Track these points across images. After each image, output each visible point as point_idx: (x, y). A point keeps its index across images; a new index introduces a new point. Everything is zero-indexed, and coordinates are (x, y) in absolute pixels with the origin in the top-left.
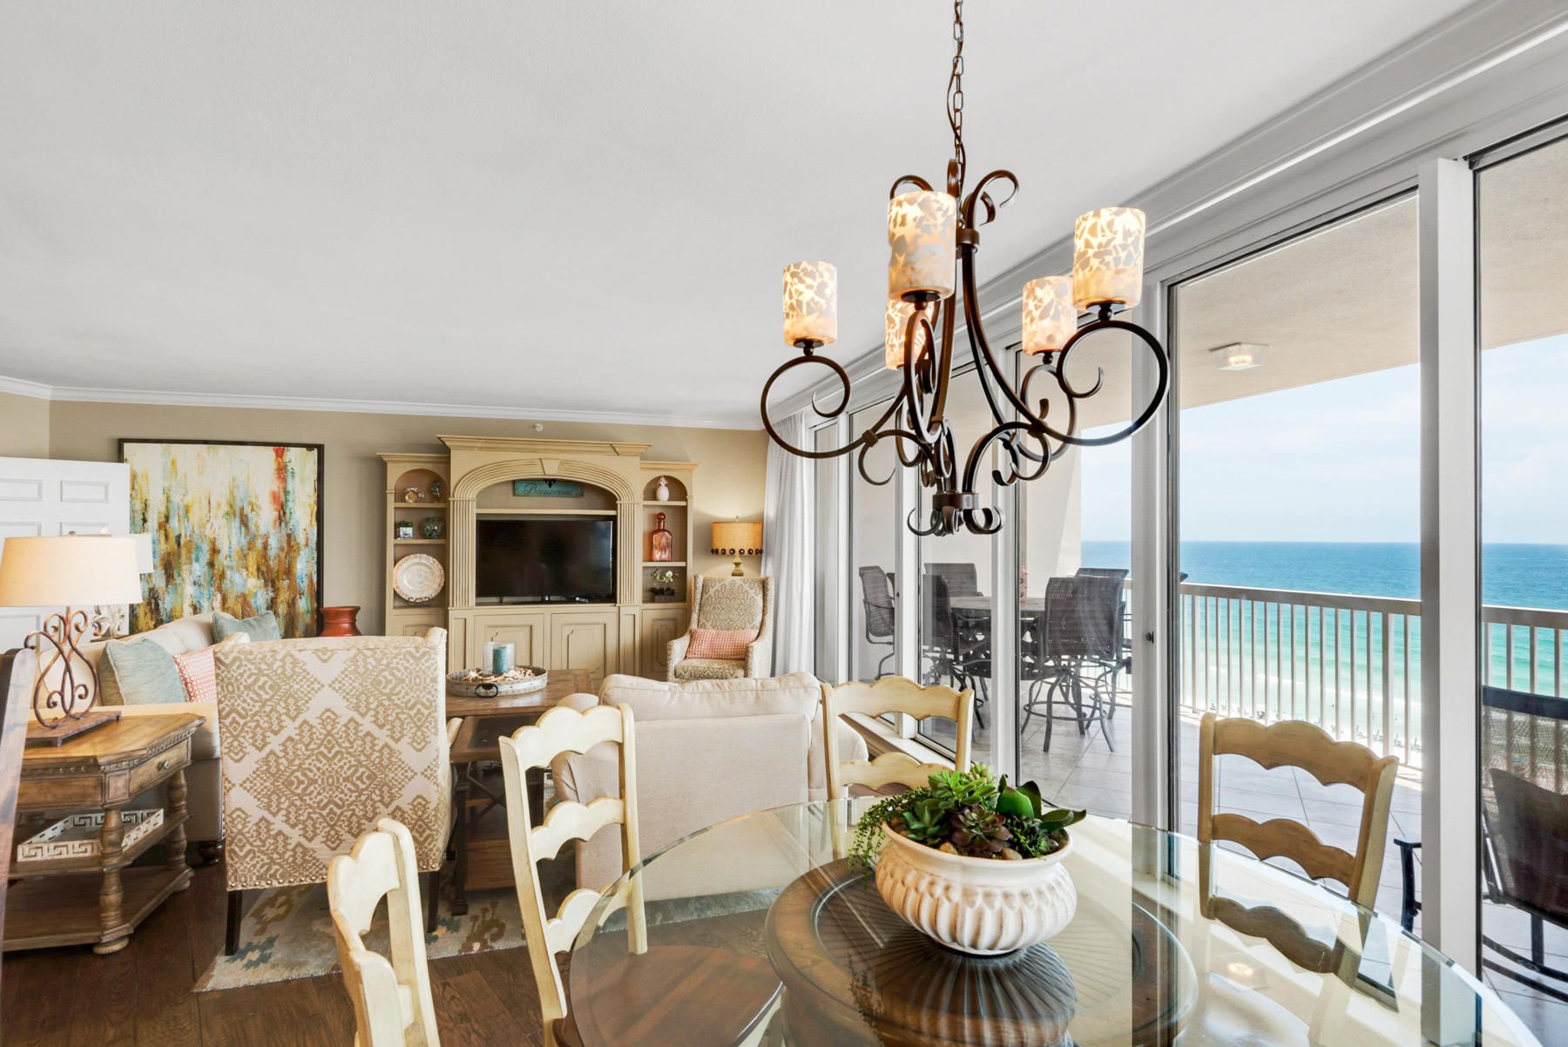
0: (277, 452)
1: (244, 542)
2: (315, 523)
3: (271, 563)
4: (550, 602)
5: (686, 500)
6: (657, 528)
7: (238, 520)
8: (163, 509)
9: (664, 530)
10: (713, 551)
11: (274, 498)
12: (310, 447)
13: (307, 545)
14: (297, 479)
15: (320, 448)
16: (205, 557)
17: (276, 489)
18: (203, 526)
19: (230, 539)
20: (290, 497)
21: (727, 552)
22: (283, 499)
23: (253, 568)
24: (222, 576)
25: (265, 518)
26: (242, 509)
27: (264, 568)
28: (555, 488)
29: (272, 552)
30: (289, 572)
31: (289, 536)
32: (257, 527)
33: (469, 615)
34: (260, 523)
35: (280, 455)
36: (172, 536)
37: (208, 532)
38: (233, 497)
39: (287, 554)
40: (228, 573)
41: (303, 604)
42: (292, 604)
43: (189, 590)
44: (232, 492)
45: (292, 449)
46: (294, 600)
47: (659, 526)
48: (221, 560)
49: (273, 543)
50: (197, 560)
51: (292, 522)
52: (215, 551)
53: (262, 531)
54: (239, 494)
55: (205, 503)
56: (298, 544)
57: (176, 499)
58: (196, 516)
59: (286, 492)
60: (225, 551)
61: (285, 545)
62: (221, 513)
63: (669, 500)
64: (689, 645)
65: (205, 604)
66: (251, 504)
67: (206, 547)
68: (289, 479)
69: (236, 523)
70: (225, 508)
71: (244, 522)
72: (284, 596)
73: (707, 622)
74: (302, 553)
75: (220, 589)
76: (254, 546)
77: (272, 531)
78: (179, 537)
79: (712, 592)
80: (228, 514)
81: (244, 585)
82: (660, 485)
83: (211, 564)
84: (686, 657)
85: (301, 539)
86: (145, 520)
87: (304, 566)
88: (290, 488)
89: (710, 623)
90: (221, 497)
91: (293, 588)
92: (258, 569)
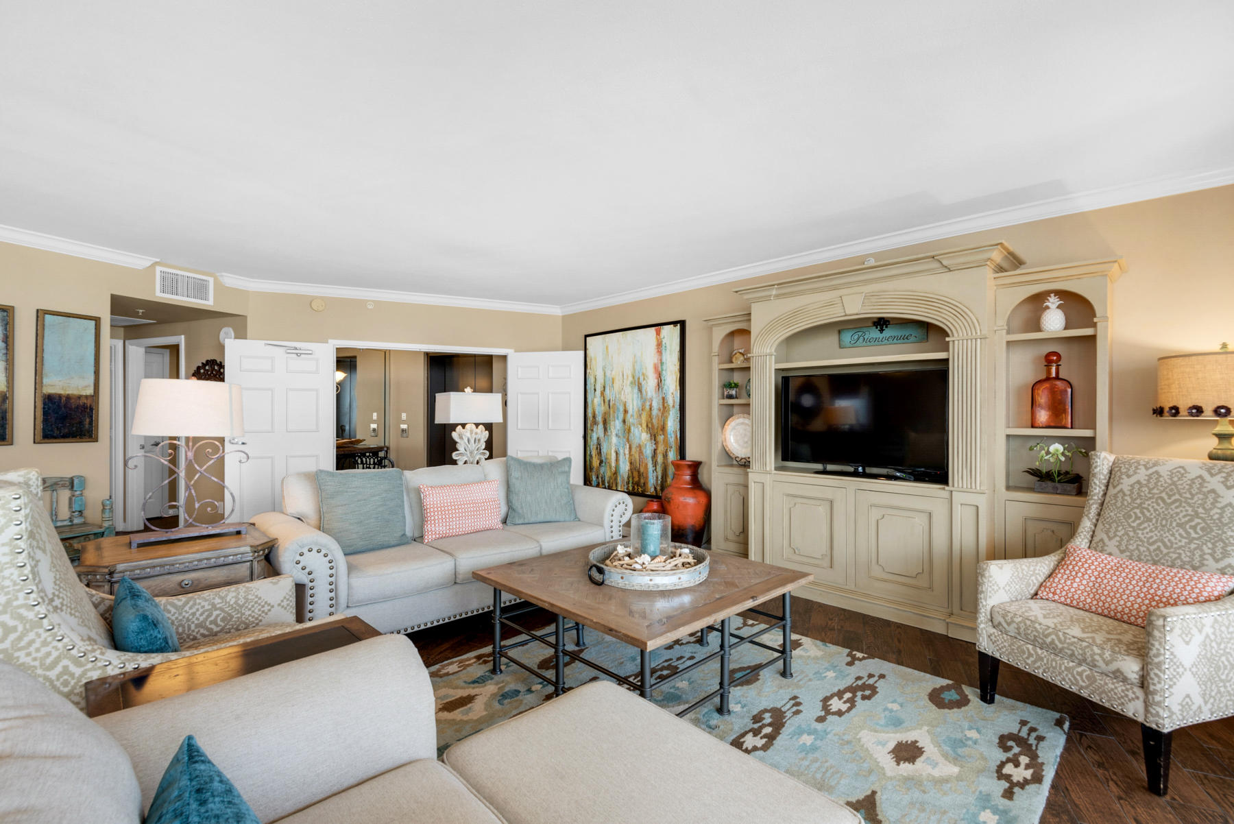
0: (656, 330)
1: (640, 404)
2: (678, 388)
3: (654, 420)
4: (865, 475)
5: (1094, 325)
6: (1044, 377)
7: (637, 387)
8: (603, 381)
9: (1057, 378)
10: (1159, 412)
11: (655, 368)
12: (674, 323)
13: (673, 406)
14: (668, 351)
15: (682, 324)
16: (621, 416)
17: (656, 361)
18: (620, 393)
19: (633, 404)
20: (664, 368)
21: (1183, 412)
22: (660, 369)
23: (644, 425)
24: (629, 430)
25: (650, 384)
26: (639, 378)
27: (650, 426)
28: (888, 332)
29: (655, 412)
30: (663, 428)
31: (663, 399)
32: (646, 392)
33: (768, 480)
34: (648, 390)
35: (658, 333)
36: (607, 401)
37: (622, 398)
38: (634, 370)
39: (663, 414)
40: (632, 428)
41: (672, 455)
42: (665, 456)
43: (614, 440)
44: (634, 366)
45: (664, 327)
46: (666, 452)
47: (1049, 372)
48: (630, 420)
49: (655, 404)
50: (618, 418)
51: (665, 387)
52: (626, 412)
53: (649, 395)
54: (637, 368)
55: (621, 376)
56: (668, 406)
57: (608, 374)
58: (617, 385)
59: (662, 363)
60: (630, 412)
61: (661, 407)
62: (628, 383)
63: (1066, 328)
64: (1050, 576)
65: (621, 451)
66: (643, 374)
67: (622, 409)
68: (663, 351)
69: (636, 390)
70: (630, 379)
71: (640, 390)
72: (661, 449)
73: (1110, 539)
74: (671, 413)
75: (628, 440)
76: (645, 408)
77: (654, 396)
78: (609, 401)
79: (1126, 484)
80: (631, 383)
81: (640, 438)
82: (1048, 308)
83: (624, 421)
84: (1036, 594)
85: (670, 402)
86: (595, 390)
87: (672, 424)
88: (664, 360)
89: (1115, 542)
90: (628, 372)
91: (666, 441)
92: (647, 426)
